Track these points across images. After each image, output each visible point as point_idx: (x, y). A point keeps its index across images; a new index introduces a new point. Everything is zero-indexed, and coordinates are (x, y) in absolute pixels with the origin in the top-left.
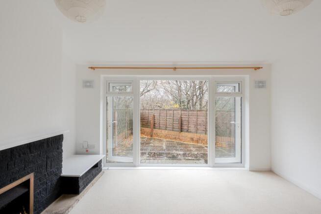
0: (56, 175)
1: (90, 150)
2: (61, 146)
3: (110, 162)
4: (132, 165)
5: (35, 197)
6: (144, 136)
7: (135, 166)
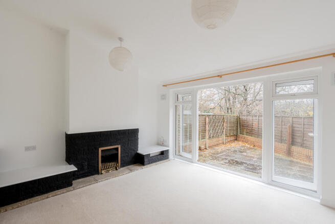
0: (134, 150)
1: (165, 143)
2: (138, 135)
3: (181, 156)
4: (191, 161)
5: (121, 158)
6: (247, 145)
7: (192, 162)
